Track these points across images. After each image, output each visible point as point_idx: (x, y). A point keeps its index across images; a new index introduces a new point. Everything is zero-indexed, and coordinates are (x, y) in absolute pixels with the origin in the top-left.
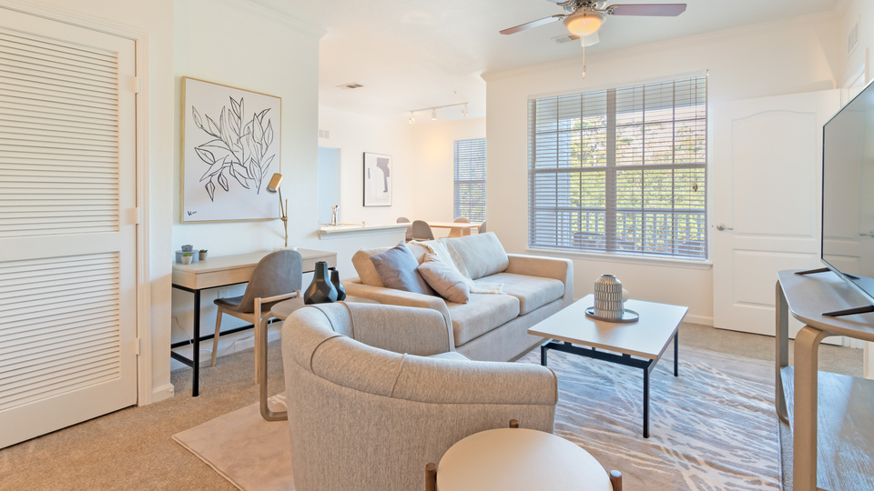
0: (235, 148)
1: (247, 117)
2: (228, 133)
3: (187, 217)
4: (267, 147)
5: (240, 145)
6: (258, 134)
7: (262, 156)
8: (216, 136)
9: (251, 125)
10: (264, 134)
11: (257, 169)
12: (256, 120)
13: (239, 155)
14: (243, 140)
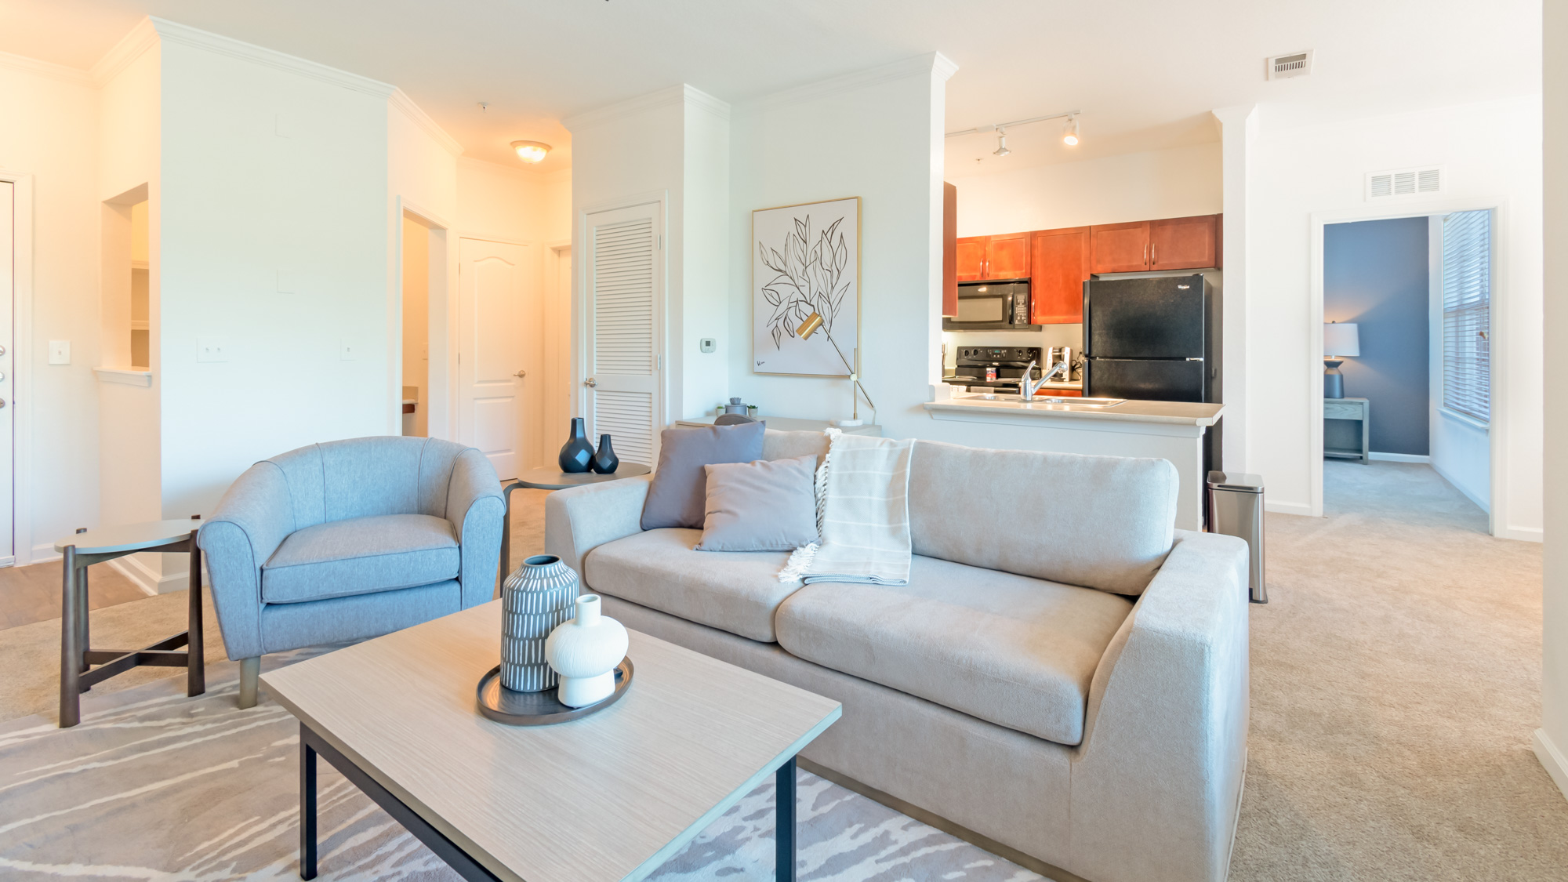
0: (800, 282)
1: (814, 237)
2: (794, 265)
3: (758, 369)
4: (839, 273)
5: (806, 277)
6: (827, 258)
7: (833, 288)
8: (780, 271)
9: (818, 249)
10: (834, 256)
11: (826, 306)
12: (825, 242)
13: (805, 291)
14: (810, 270)
